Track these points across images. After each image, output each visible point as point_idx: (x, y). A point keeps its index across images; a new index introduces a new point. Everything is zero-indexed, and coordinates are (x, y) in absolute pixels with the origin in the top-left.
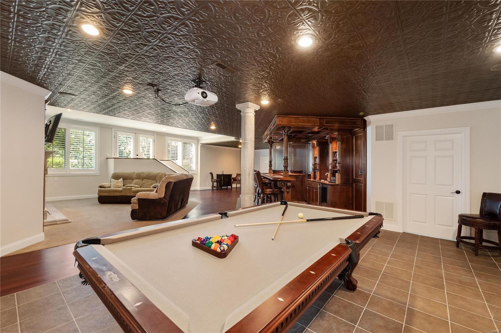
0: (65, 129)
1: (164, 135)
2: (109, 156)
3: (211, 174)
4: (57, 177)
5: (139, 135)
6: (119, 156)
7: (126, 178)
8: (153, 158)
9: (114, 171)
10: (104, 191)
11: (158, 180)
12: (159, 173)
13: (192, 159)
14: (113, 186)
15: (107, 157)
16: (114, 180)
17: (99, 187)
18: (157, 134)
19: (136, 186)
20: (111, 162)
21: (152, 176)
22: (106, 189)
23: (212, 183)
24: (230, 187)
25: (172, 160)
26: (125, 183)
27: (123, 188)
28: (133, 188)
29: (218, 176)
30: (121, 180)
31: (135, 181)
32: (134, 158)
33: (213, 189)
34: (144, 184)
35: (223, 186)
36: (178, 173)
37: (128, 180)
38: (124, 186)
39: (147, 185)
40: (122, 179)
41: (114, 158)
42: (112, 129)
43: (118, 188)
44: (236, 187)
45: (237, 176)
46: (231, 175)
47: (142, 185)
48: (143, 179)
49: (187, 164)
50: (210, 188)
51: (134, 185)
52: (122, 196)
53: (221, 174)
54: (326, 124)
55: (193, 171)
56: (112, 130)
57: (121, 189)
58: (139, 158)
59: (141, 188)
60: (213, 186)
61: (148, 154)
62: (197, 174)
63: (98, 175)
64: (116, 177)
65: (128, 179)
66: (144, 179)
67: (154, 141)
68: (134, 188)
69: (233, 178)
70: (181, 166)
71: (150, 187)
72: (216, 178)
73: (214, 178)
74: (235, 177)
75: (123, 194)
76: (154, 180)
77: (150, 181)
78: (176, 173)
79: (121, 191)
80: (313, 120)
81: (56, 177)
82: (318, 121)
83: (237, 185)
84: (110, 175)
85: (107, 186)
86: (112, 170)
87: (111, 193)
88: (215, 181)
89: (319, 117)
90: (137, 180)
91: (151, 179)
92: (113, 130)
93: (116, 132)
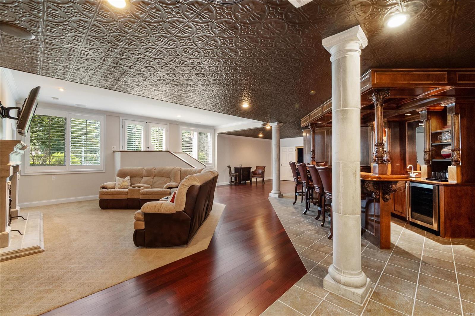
0: (65, 118)
1: (178, 125)
2: (116, 149)
3: (229, 167)
4: (55, 176)
5: (150, 125)
6: (128, 149)
7: (134, 176)
8: (166, 150)
9: (121, 167)
10: (106, 193)
11: (173, 178)
12: (173, 169)
13: (208, 151)
14: (118, 186)
15: (114, 151)
16: (120, 178)
17: (101, 188)
18: (170, 124)
19: (145, 185)
20: (118, 156)
21: (165, 173)
22: (109, 190)
23: (230, 177)
24: (249, 181)
25: (187, 153)
26: (133, 182)
27: (129, 190)
28: (141, 188)
29: (236, 169)
30: (128, 178)
31: (145, 179)
32: (145, 150)
33: (231, 185)
34: (155, 182)
35: (242, 181)
36: (196, 168)
37: (137, 178)
38: (131, 186)
39: (159, 184)
40: (129, 176)
41: (121, 151)
42: (119, 117)
43: (124, 188)
44: (256, 181)
45: (257, 169)
46: (250, 168)
47: (153, 184)
48: (154, 177)
49: (202, 157)
50: (228, 183)
51: (143, 185)
52: (128, 199)
53: (238, 167)
54: (459, 80)
55: (210, 164)
56: (119, 119)
57: (127, 190)
58: (150, 150)
59: (151, 188)
60: (231, 182)
61: (160, 146)
62: (213, 167)
63: (104, 171)
64: (122, 175)
65: (135, 177)
66: (156, 176)
67: (167, 130)
68: (143, 189)
69: (253, 171)
70: (196, 159)
71: (162, 186)
72: (234, 172)
73: (232, 172)
74: (255, 171)
75: (129, 197)
76: (167, 177)
77: (163, 179)
78: (194, 168)
79: (127, 192)
80: (436, 75)
81: (53, 176)
82: (446, 76)
83: (257, 179)
84: (116, 172)
85: (111, 186)
86: (118, 167)
87: (114, 195)
88: (233, 176)
89: (446, 69)
90: (147, 178)
91: (163, 177)
92: (121, 119)
93: (125, 122)
